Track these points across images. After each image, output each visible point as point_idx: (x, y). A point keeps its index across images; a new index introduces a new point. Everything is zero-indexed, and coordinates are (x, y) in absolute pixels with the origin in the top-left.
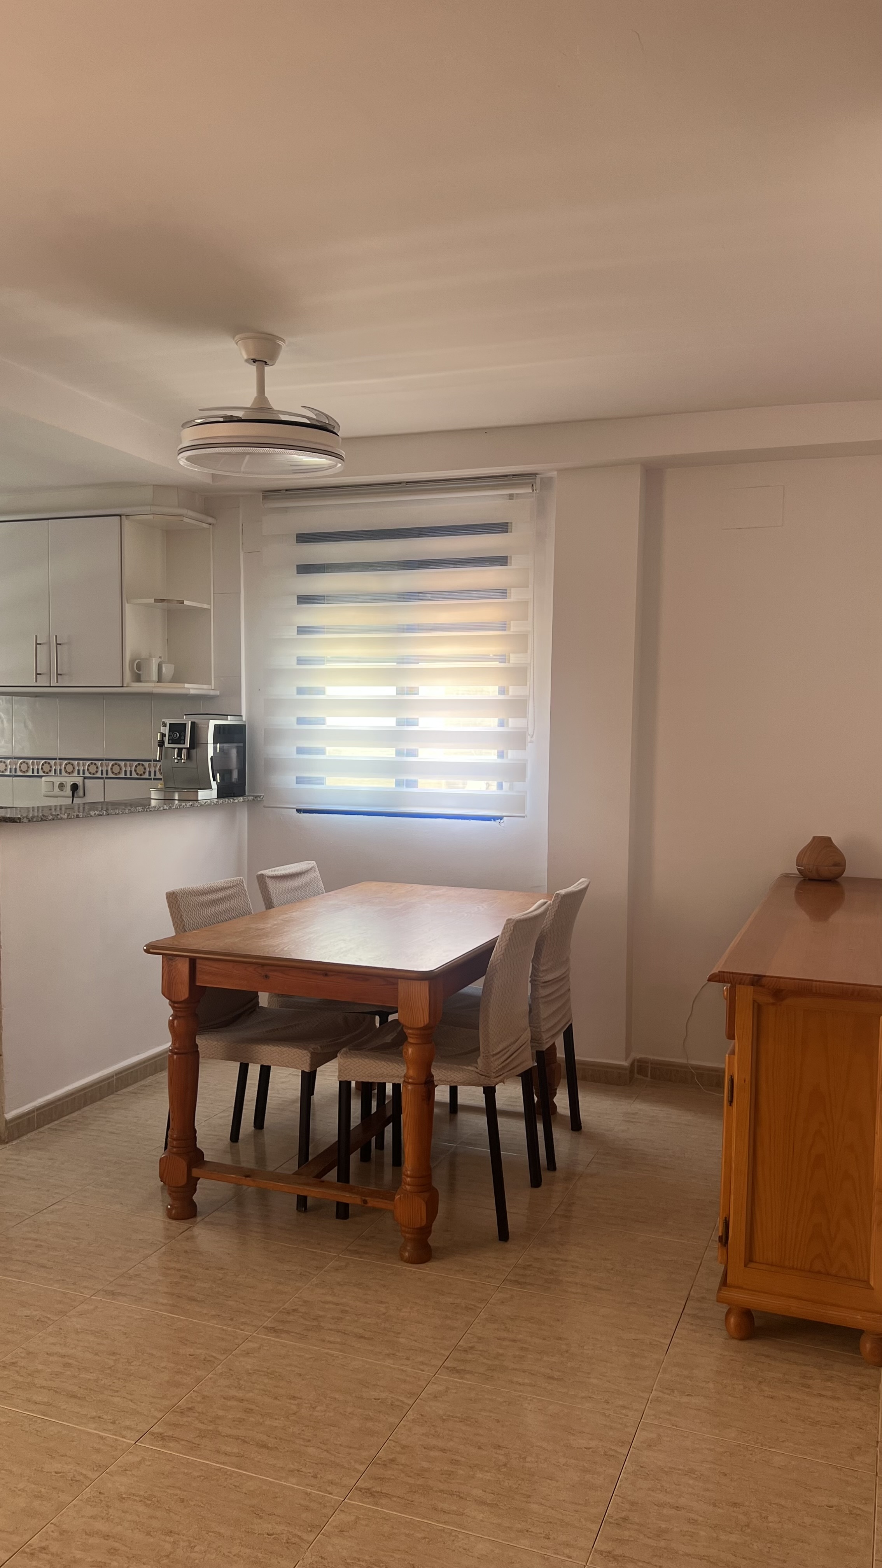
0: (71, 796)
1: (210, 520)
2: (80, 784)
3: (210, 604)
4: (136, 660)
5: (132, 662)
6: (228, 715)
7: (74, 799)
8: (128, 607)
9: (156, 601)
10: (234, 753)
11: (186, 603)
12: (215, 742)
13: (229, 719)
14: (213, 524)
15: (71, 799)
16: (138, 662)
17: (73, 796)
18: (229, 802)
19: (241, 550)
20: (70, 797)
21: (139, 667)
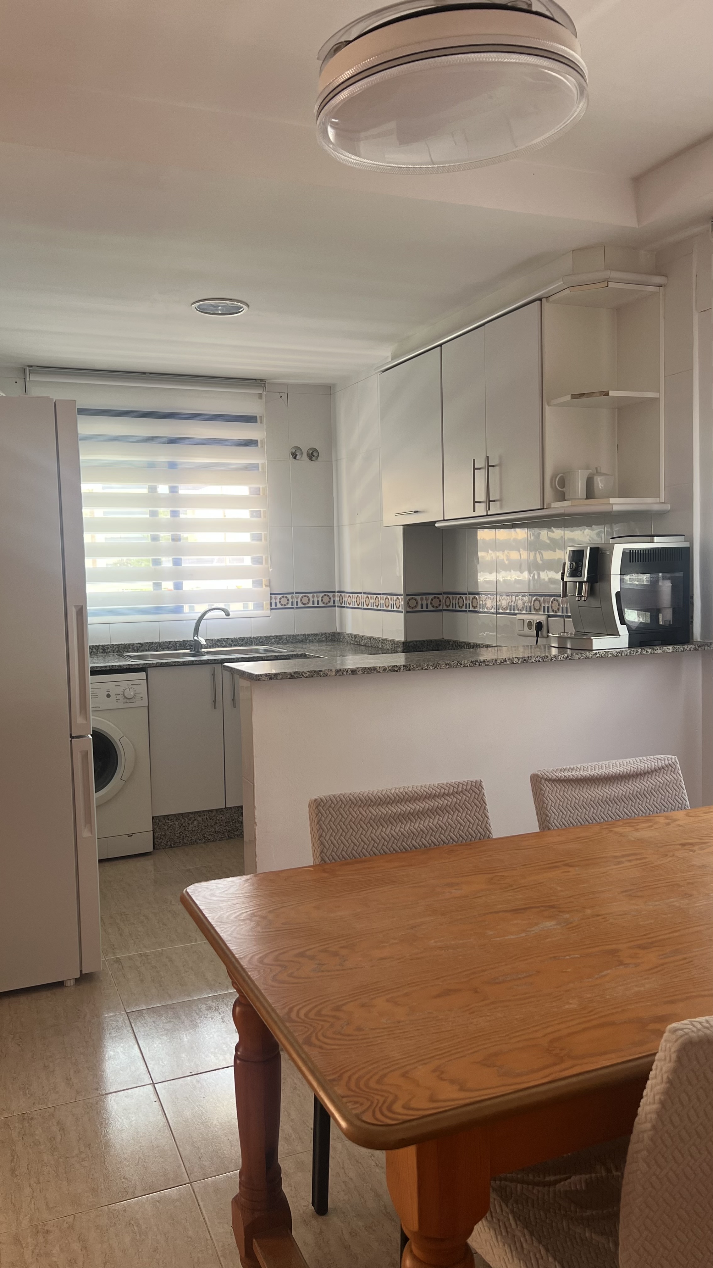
0: (535, 635)
1: (658, 280)
2: (544, 623)
3: (659, 392)
4: (558, 475)
5: (553, 477)
6: (654, 536)
7: (539, 639)
8: (547, 409)
9: (574, 397)
10: (666, 587)
11: (611, 393)
12: (622, 573)
13: (655, 541)
14: (665, 285)
15: (536, 638)
16: (561, 476)
17: (537, 636)
18: (645, 652)
19: (694, 311)
20: (534, 637)
21: (562, 482)
